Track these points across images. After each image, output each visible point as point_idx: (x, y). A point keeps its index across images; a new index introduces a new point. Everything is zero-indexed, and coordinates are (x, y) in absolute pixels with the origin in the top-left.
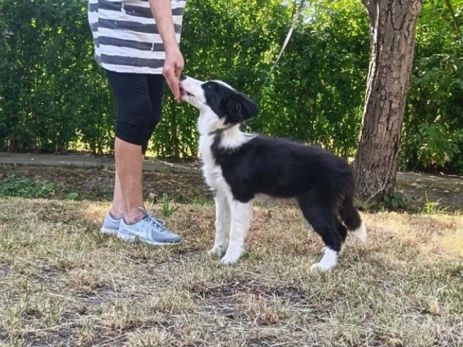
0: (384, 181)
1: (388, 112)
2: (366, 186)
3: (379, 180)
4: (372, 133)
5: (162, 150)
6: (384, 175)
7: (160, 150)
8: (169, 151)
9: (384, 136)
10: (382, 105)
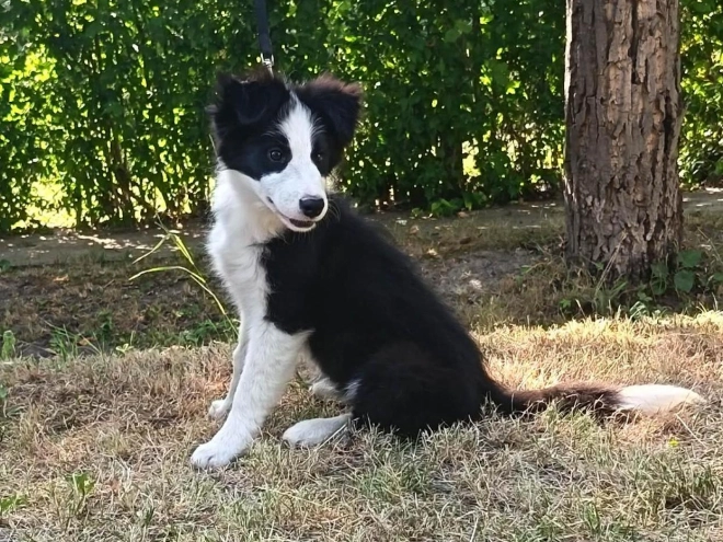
0: (647, 225)
1: (630, 31)
2: (601, 242)
3: (632, 223)
4: (595, 94)
5: (89, 204)
6: (645, 208)
7: (83, 206)
8: (106, 205)
9: (628, 100)
10: (609, 13)
